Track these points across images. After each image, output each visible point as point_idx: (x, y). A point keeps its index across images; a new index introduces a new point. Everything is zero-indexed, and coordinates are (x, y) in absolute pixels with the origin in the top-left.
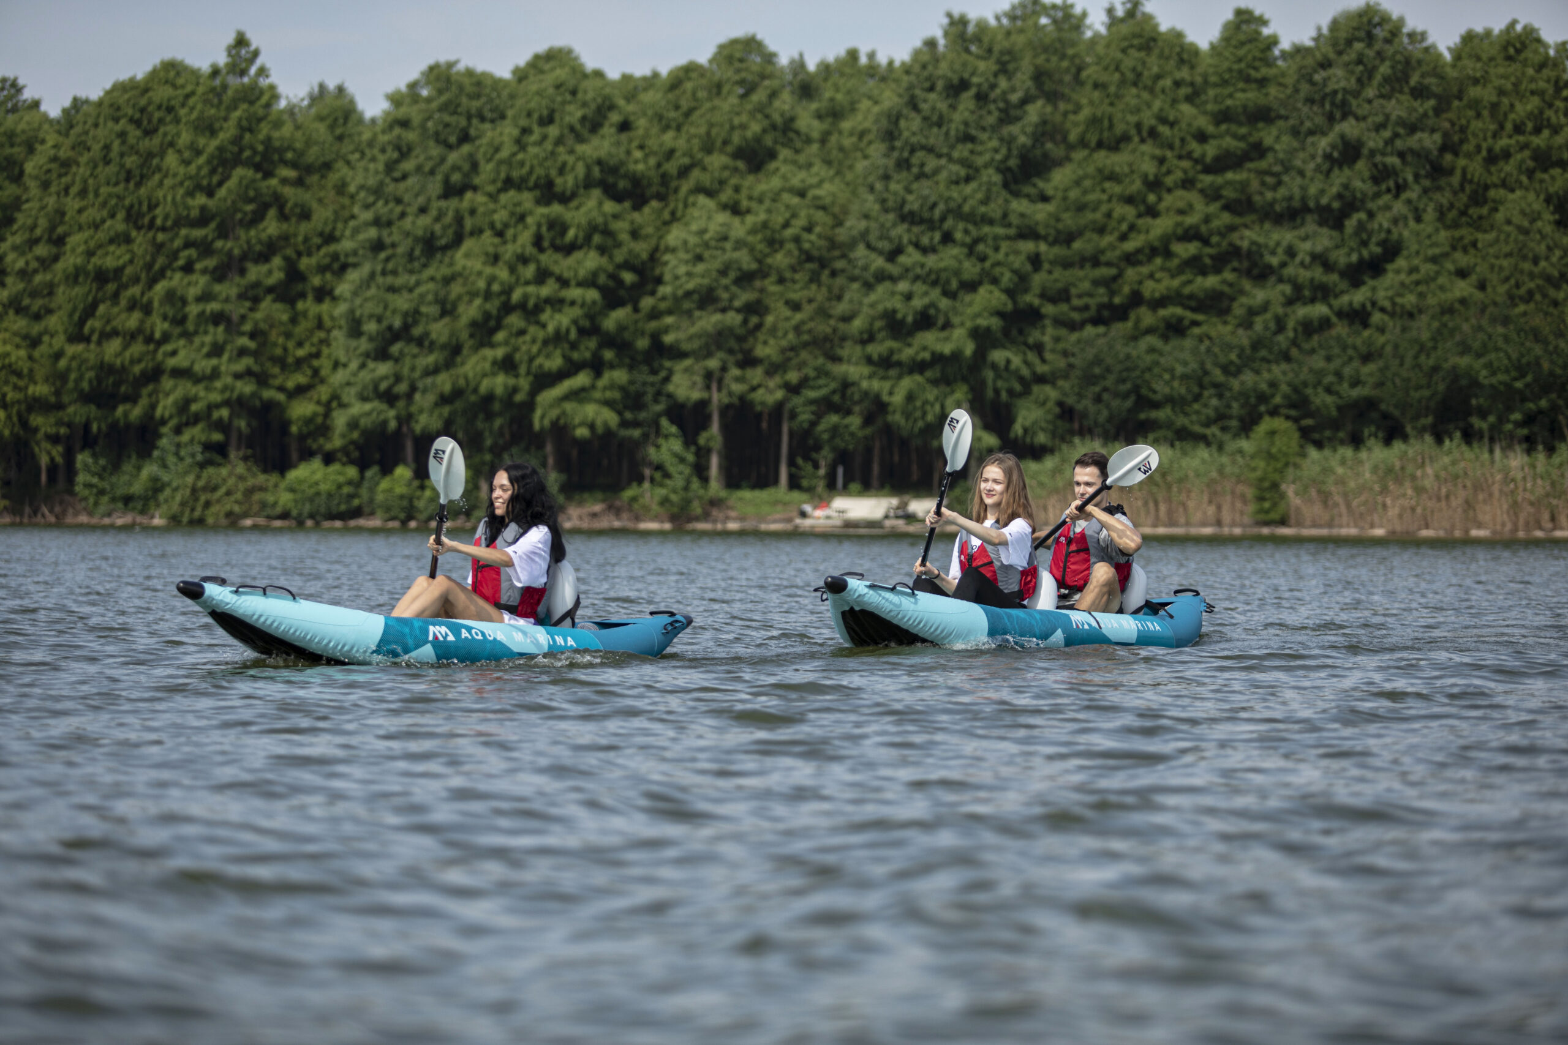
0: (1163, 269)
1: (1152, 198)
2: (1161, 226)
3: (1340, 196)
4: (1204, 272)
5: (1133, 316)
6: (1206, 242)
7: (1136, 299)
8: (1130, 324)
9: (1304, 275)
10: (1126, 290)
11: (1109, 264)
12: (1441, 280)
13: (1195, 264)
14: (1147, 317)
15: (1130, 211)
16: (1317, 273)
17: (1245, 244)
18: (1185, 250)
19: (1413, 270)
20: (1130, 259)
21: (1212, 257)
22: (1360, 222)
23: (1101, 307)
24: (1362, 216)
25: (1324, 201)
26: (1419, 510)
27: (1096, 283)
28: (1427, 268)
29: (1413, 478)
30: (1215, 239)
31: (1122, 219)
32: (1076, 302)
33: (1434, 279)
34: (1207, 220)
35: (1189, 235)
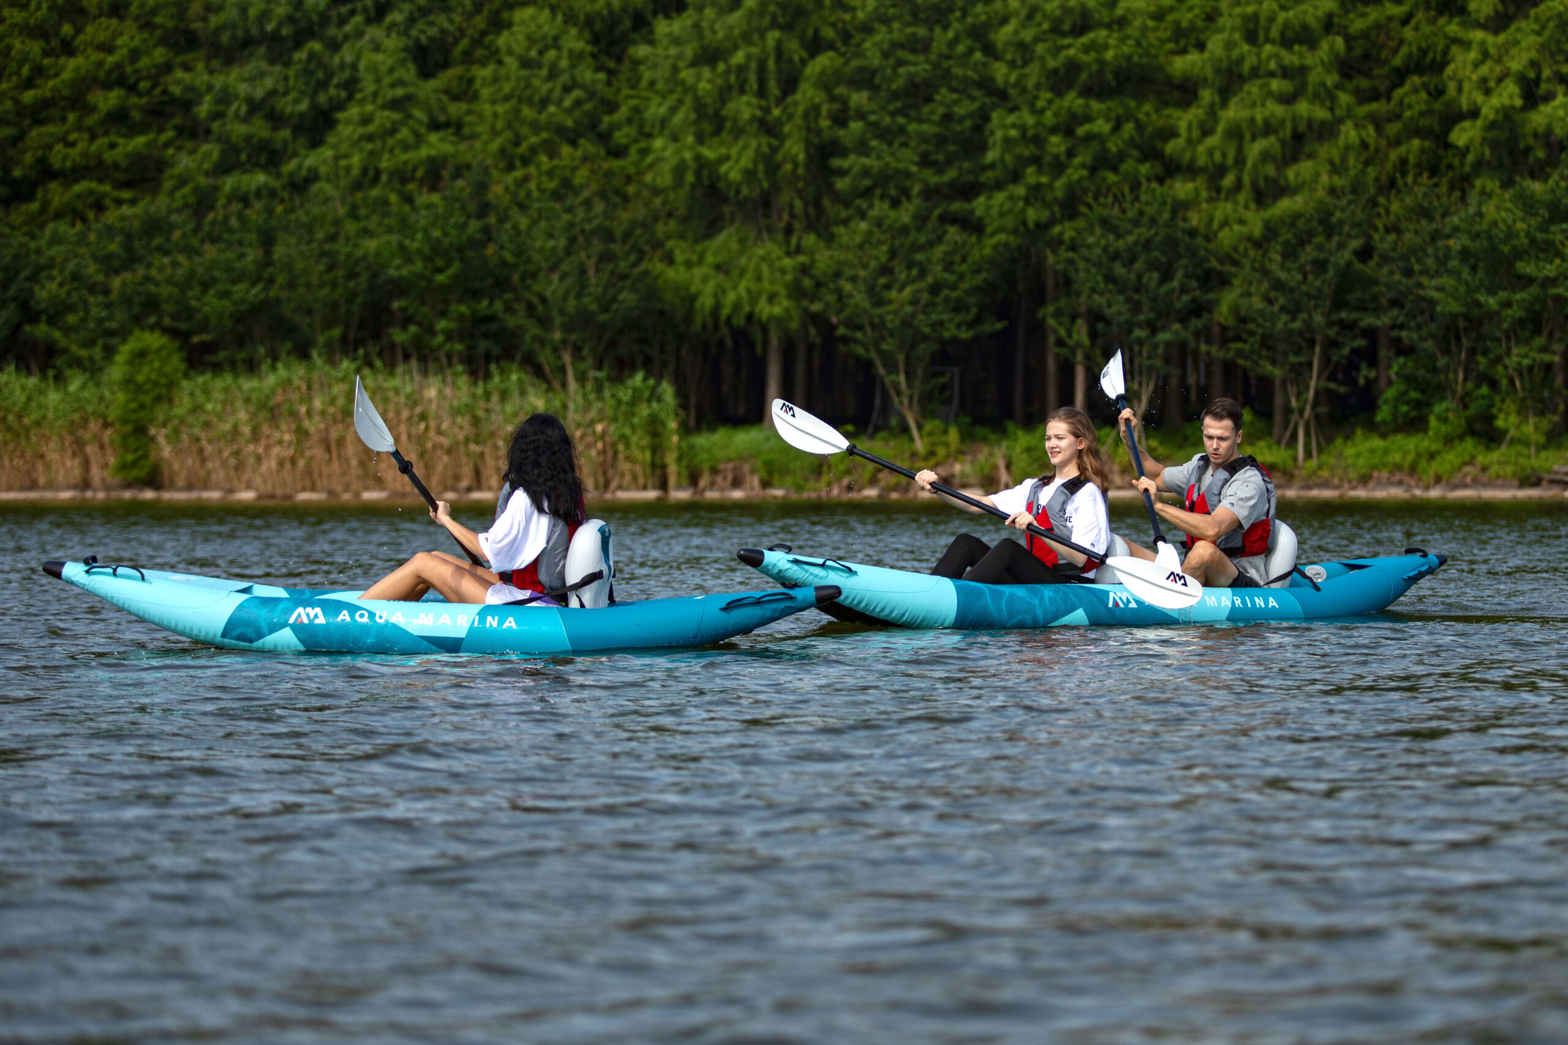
0: (79, 128)
1: (67, 29)
2: (71, 67)
3: (291, 19)
4: (133, 130)
5: (40, 194)
6: (132, 88)
7: (46, 172)
8: (34, 206)
9: (239, 130)
10: (28, 158)
12: (404, 133)
13: (119, 118)
14: (57, 194)
15: (35, 47)
16: (260, 129)
17: (176, 90)
18: (107, 100)
19: (366, 120)
20: (38, 114)
21: (143, 110)
22: (312, 56)
24: (316, 46)
25: (270, 27)
26: (301, 463)
28: (385, 117)
29: (293, 414)
30: (144, 85)
31: (25, 59)
33: (394, 131)
34: (135, 55)
35: (118, 79)
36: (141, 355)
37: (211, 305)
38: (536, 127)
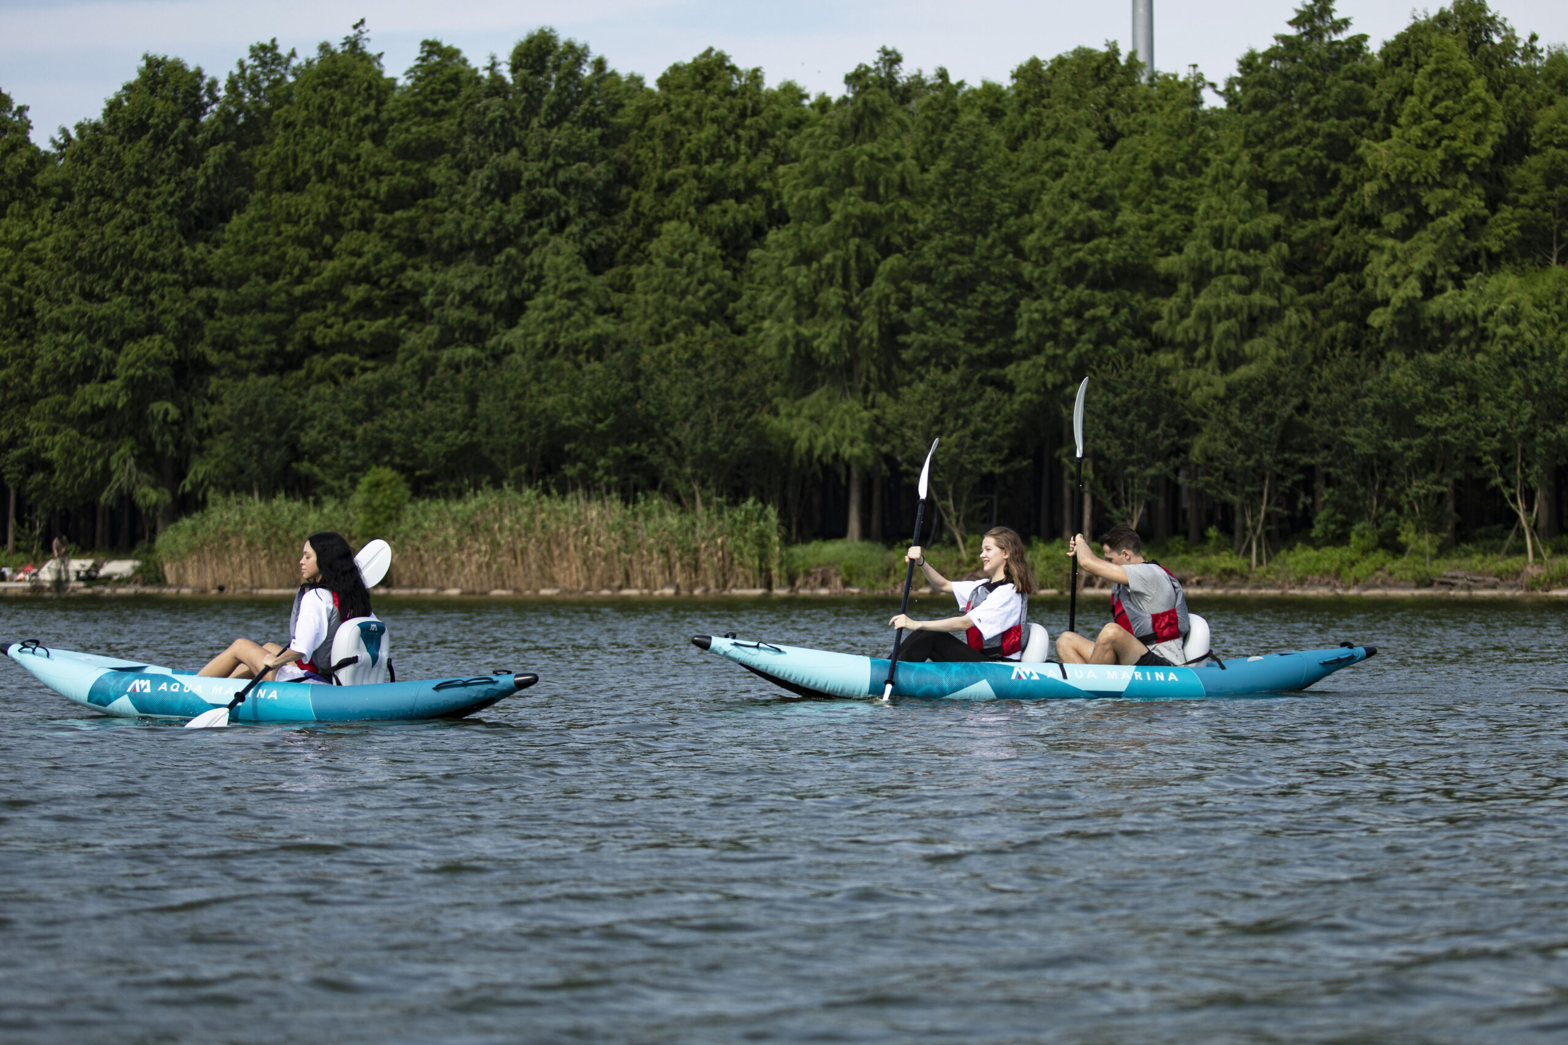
0: (336, 314)
1: (327, 239)
2: (330, 268)
3: (493, 231)
4: (376, 316)
5: (306, 364)
6: (376, 284)
7: (311, 347)
8: (302, 373)
9: (453, 315)
10: (298, 337)
11: (278, 310)
12: (577, 316)
13: (365, 307)
14: (318, 364)
15: (304, 253)
16: (469, 314)
17: (408, 285)
18: (357, 293)
19: (548, 307)
20: (306, 303)
21: (383, 299)
22: (509, 258)
23: (270, 354)
24: (512, 251)
25: (478, 237)
27: (266, 328)
28: (563, 304)
30: (384, 281)
31: (296, 262)
32: (243, 350)
33: (569, 315)
34: (377, 259)
35: (364, 277)
36: (377, 484)
37: (430, 447)
38: (677, 312)
